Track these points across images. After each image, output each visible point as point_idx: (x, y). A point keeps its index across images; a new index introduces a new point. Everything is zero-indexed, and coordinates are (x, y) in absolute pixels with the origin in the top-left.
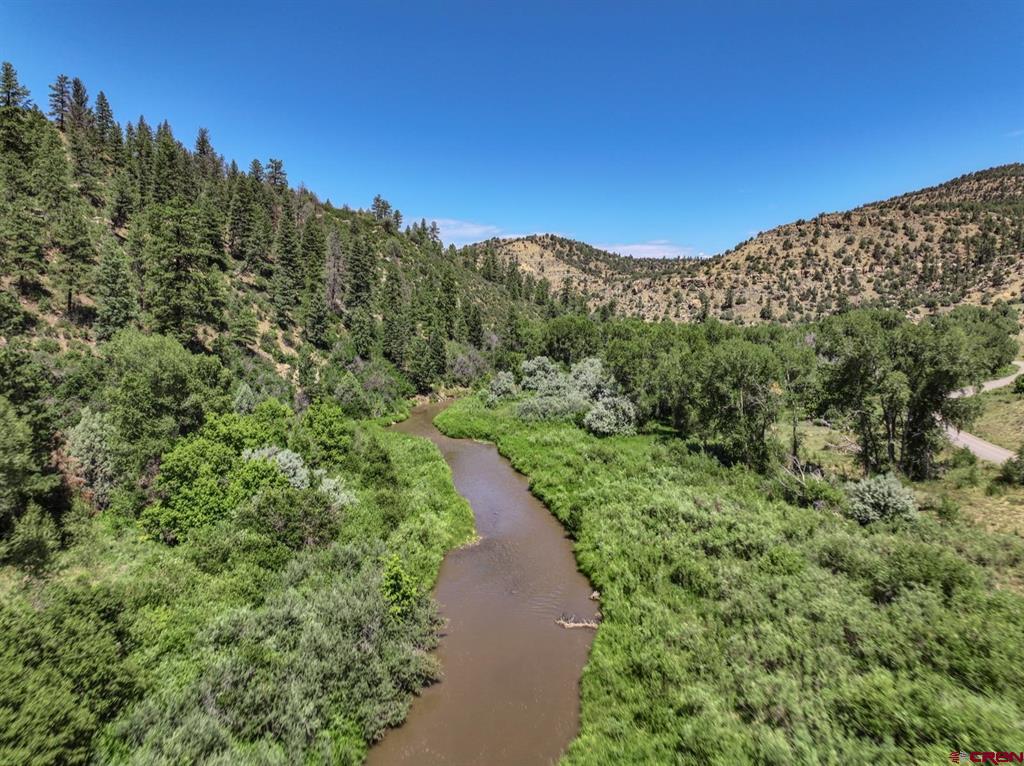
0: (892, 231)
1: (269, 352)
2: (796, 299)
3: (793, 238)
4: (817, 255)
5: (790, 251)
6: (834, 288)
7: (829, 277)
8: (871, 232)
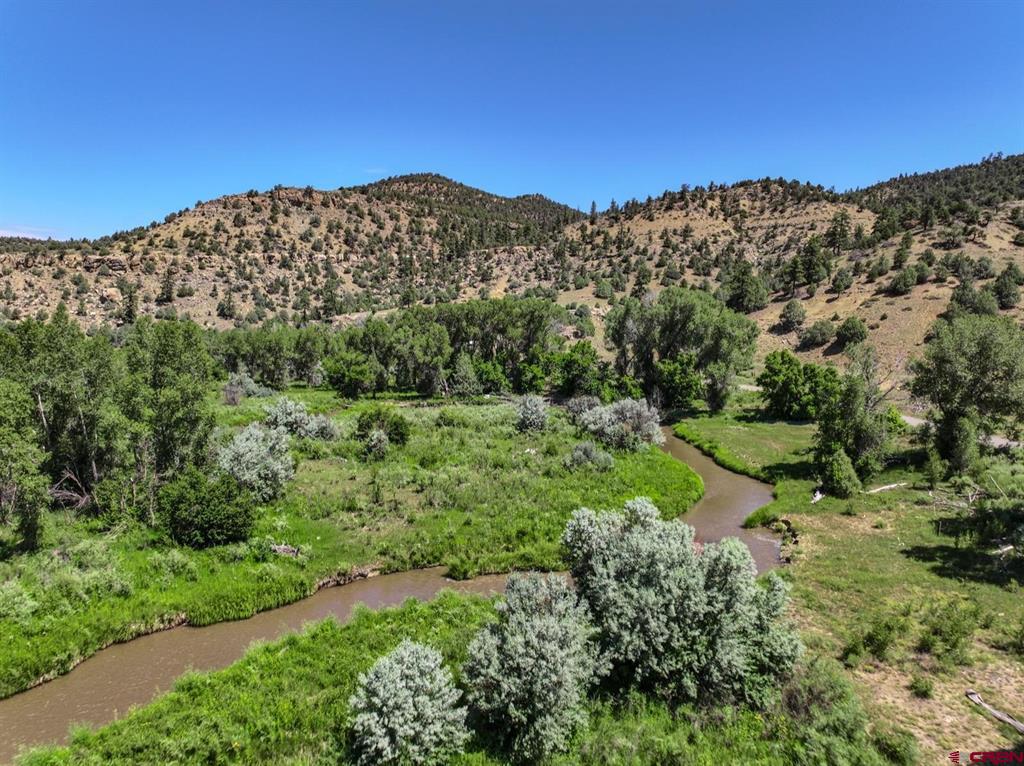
0: (358, 215)
3: (245, 212)
4: (279, 236)
5: (245, 229)
6: (308, 279)
7: (299, 264)
8: (333, 214)
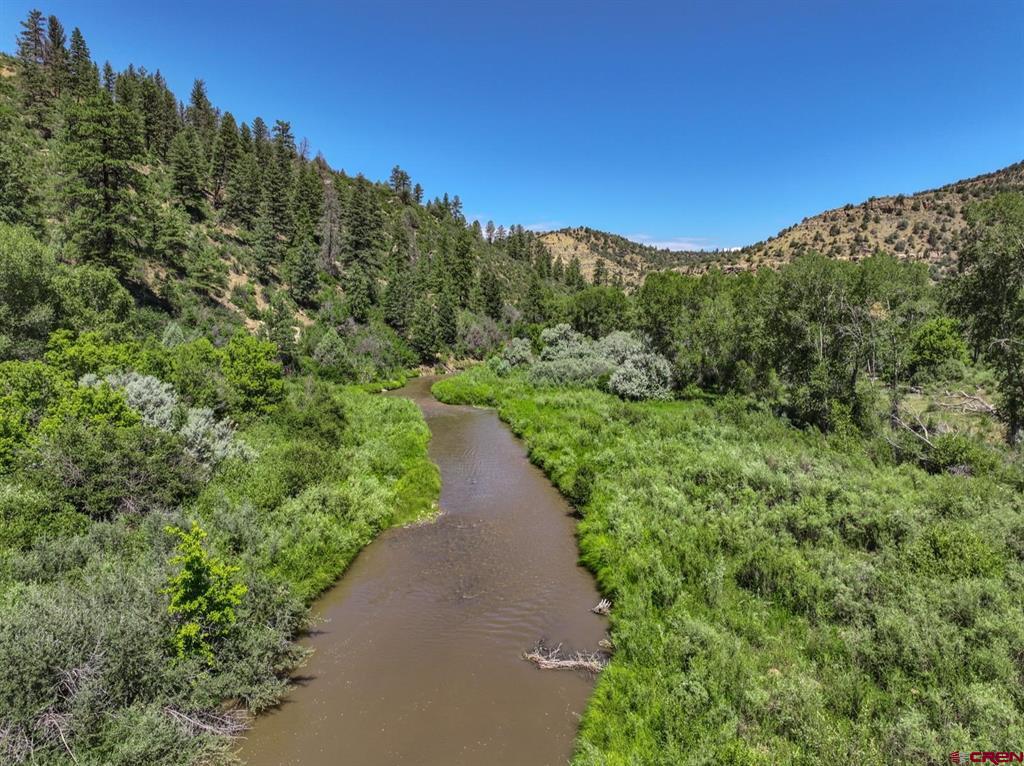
0: (949, 215)
1: (241, 307)
3: (840, 223)
4: (866, 240)
5: (838, 237)
8: (925, 216)
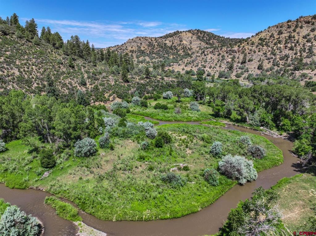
2: (278, 59)
4: (294, 37)
5: (281, 36)
6: (299, 54)
7: (298, 48)
